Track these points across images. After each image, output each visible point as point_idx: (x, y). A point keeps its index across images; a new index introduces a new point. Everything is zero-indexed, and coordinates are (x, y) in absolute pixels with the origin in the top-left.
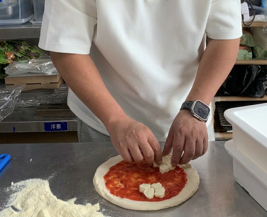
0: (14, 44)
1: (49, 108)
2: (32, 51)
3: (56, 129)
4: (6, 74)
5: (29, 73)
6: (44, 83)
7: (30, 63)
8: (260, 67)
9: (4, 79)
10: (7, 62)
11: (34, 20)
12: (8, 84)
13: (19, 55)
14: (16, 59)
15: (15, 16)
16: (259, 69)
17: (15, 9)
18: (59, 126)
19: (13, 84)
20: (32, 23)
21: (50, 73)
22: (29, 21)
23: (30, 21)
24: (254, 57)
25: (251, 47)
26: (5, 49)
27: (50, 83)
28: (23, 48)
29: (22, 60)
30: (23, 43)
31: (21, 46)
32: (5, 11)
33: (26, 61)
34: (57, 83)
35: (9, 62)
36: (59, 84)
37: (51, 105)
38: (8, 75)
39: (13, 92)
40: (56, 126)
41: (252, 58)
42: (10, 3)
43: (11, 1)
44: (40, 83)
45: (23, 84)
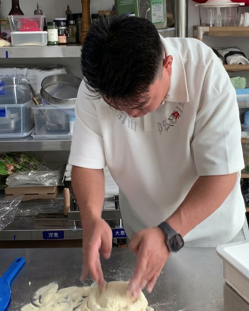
0: (14, 156)
1: (46, 217)
2: (31, 163)
3: (53, 238)
4: (6, 184)
5: (28, 184)
6: (43, 194)
7: (30, 174)
9: (4, 190)
10: (8, 174)
11: (35, 134)
12: (7, 195)
13: (18, 167)
14: (15, 171)
15: (17, 130)
17: (18, 124)
18: (56, 234)
19: (13, 195)
20: (33, 137)
21: (47, 184)
23: (31, 135)
26: (6, 161)
27: (48, 194)
28: (22, 160)
29: (22, 171)
30: (22, 155)
31: (21, 158)
32: (8, 125)
33: (25, 172)
34: (54, 194)
35: (9, 173)
36: (55, 194)
37: (49, 214)
38: (8, 186)
40: (54, 235)
42: (12, 118)
43: (13, 115)
44: (38, 194)
45: (22, 194)
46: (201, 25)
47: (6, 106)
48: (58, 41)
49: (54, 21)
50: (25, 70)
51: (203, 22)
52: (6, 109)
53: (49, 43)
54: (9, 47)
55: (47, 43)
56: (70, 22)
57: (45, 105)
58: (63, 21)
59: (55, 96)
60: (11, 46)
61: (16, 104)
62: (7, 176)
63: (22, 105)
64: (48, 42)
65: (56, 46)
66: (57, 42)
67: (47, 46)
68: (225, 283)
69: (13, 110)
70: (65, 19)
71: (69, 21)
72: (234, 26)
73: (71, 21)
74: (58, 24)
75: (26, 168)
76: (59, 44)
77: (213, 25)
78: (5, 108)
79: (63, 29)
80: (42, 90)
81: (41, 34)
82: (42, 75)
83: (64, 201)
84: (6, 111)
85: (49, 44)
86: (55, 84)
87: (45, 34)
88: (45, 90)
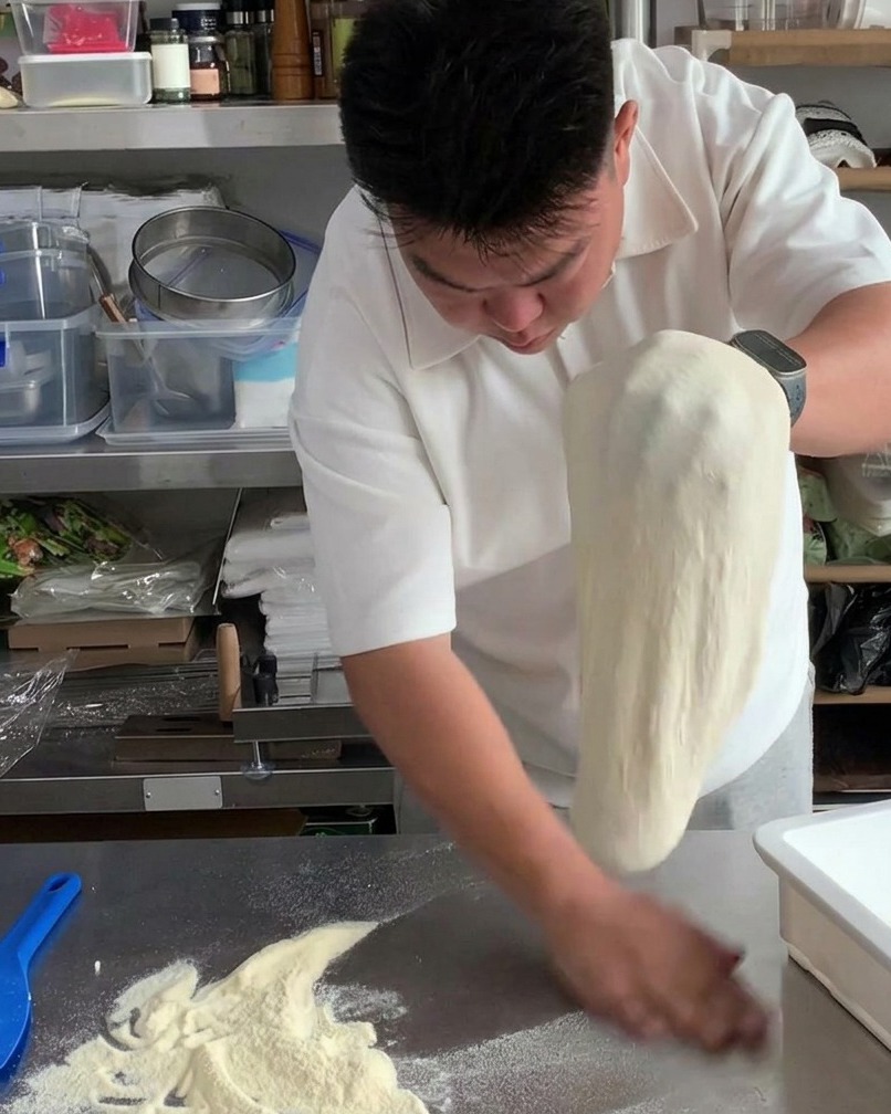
0: (39, 509)
1: (158, 731)
2: (98, 535)
4: (12, 613)
5: (90, 610)
6: (143, 645)
7: (95, 576)
8: (852, 590)
9: (5, 633)
10: (17, 573)
11: (112, 429)
12: (14, 649)
13: (56, 550)
14: (44, 562)
15: (48, 414)
16: (849, 597)
17: (49, 390)
19: (36, 649)
20: (102, 439)
21: (157, 610)
22: (95, 430)
23: (97, 433)
24: (832, 555)
25: (821, 523)
26: (10, 529)
27: (161, 645)
28: (67, 524)
29: (67, 564)
30: (68, 508)
31: (62, 516)
32: (15, 398)
33: (81, 569)
34: (184, 644)
35: (23, 569)
36: (187, 646)
37: (166, 719)
38: (20, 619)
39: (39, 674)
41: (827, 560)
42: (28, 369)
43: (32, 361)
44: (126, 646)
45: (68, 648)
46: (703, 24)
47: (7, 327)
48: (189, 86)
49: (176, 14)
50: (75, 194)
51: (708, 13)
52: (7, 336)
53: (158, 97)
54: (15, 112)
55: (149, 98)
56: (232, 17)
57: (146, 323)
58: (209, 13)
59: (182, 288)
60: (21, 106)
61: (41, 318)
62: (15, 583)
63: (64, 324)
64: (155, 92)
65: (182, 106)
66: (185, 91)
67: (151, 105)
68: (786, 959)
69: (33, 342)
70: (214, 6)
71: (228, 14)
72: (819, 26)
73: (236, 14)
74: (189, 24)
75: (81, 552)
76: (195, 98)
77: (746, 24)
78: (4, 333)
79: (207, 44)
80: (136, 271)
81: (128, 63)
82: (134, 212)
83: (218, 671)
84: (8, 346)
85: (160, 98)
86: (180, 244)
87: (143, 62)
88: (145, 268)
